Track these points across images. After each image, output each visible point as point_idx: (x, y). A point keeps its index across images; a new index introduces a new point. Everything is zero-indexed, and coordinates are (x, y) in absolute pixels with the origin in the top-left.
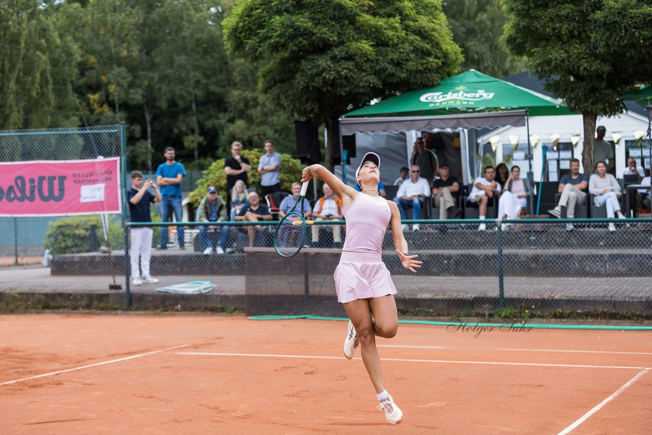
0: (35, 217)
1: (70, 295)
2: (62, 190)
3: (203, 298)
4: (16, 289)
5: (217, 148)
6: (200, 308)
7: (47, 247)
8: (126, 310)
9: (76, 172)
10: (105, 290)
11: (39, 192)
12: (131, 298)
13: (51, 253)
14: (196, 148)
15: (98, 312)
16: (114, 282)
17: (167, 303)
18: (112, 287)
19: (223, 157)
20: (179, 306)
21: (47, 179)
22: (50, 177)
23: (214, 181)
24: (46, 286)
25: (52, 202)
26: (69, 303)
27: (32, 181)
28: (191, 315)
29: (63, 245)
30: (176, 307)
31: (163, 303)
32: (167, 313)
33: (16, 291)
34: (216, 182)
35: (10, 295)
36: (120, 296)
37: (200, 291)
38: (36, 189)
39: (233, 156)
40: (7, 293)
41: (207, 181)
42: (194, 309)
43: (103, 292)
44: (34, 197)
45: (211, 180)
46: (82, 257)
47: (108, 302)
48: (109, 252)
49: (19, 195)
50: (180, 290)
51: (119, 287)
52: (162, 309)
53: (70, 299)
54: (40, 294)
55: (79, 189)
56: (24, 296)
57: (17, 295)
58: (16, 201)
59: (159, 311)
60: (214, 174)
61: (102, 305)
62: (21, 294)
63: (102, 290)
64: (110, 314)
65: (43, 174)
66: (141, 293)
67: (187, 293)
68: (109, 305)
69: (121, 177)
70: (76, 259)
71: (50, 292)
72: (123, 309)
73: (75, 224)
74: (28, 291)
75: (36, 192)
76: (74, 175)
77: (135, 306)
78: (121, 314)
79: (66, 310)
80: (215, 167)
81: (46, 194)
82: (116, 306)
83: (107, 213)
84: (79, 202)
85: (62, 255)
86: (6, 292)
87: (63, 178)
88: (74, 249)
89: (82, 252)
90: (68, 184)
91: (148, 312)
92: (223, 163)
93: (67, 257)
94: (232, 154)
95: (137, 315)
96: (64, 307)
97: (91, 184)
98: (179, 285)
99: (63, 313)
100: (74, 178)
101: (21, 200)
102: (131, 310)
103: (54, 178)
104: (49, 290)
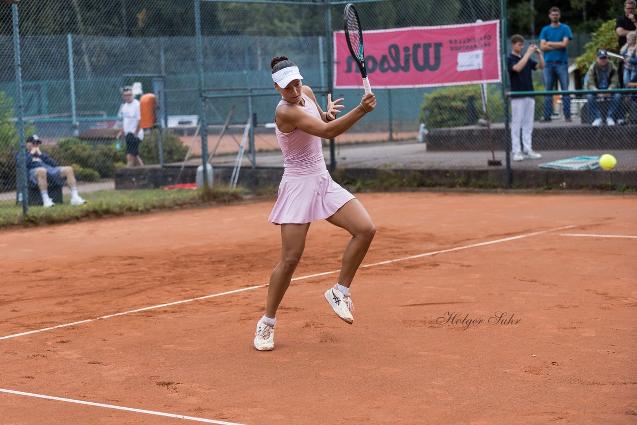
0: (410, 89)
1: (447, 171)
2: (438, 58)
3: (591, 175)
4: (390, 166)
5: (608, 7)
6: (587, 186)
7: (422, 121)
8: (506, 188)
9: (453, 38)
10: (483, 167)
11: (414, 61)
12: (511, 175)
13: (426, 127)
14: (584, 7)
15: (476, 190)
16: (494, 157)
17: (551, 181)
18: (491, 163)
19: (616, 18)
20: (564, 184)
21: (422, 46)
22: (425, 44)
23: (604, 44)
24: (421, 163)
25: (427, 71)
26: (445, 180)
27: (406, 49)
28: (577, 194)
29: (439, 118)
30: (561, 185)
31: (547, 180)
32: (551, 191)
33: (390, 168)
34: (606, 45)
35: (384, 172)
36: (500, 173)
37: (588, 166)
38: (411, 58)
39: (626, 15)
40: (381, 170)
41: (596, 44)
42: (581, 187)
43: (482, 169)
44: (409, 66)
45: (601, 43)
46: (459, 130)
47: (487, 179)
48: (488, 125)
49: (393, 64)
50: (565, 166)
51: (498, 163)
52: (545, 187)
53: (446, 176)
54: (415, 171)
55: (456, 57)
56: (399, 173)
57: (391, 172)
58: (390, 71)
59: (542, 189)
60: (605, 36)
61: (481, 182)
62: (396, 171)
63: (481, 167)
64: (489, 192)
65: (417, 42)
66: (523, 169)
67: (574, 169)
68: (488, 182)
69: (501, 42)
70: (453, 134)
71: (426, 168)
72: (503, 187)
73: (452, 95)
74: (403, 168)
75: (411, 62)
76: (451, 42)
77: (516, 183)
78: (501, 192)
79: (442, 188)
80: (605, 28)
81: (421, 62)
82: (496, 183)
83: (485, 82)
84: (456, 71)
85: (438, 129)
86: (381, 168)
87: (438, 46)
88: (450, 123)
89: (459, 125)
90: (444, 51)
91: (529, 190)
92: (615, 24)
93: (443, 132)
94: (625, 13)
95: (518, 193)
96: (440, 185)
97: (468, 51)
98: (565, 161)
99: (440, 191)
100: (451, 45)
101: (395, 70)
102: (511, 188)
103: (429, 45)
104: (424, 166)
